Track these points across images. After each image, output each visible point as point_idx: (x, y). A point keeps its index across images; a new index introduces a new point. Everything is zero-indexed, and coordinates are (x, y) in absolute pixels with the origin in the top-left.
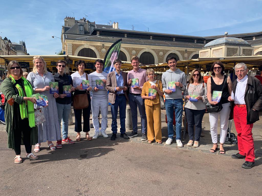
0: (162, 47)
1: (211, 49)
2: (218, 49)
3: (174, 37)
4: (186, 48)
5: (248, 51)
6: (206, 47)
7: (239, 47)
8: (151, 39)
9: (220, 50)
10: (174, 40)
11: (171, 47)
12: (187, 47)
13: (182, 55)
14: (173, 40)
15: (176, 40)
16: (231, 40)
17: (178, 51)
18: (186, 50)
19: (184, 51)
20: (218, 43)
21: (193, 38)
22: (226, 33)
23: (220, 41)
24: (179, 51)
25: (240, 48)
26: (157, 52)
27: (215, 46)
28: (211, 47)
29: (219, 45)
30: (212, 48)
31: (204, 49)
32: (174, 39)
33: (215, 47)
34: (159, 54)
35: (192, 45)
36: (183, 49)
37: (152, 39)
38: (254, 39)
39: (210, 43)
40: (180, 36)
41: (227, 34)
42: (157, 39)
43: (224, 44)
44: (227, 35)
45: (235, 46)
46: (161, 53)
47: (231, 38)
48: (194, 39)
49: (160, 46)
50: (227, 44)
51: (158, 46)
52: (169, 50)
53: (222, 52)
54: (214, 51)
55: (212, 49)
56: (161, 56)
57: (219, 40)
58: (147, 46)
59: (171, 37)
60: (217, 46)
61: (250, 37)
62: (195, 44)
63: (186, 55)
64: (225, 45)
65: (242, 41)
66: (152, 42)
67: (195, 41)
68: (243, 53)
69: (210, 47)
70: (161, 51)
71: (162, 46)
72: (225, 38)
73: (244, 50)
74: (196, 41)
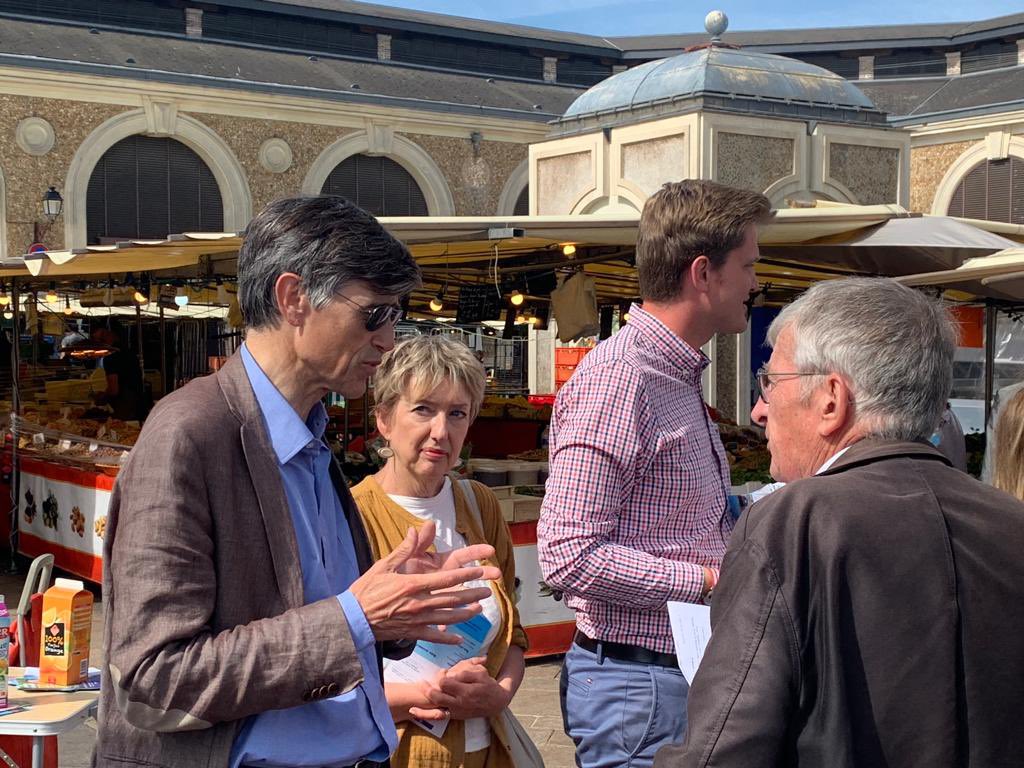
0: (279, 98)
1: (607, 133)
2: (652, 141)
3: (386, 31)
4: (469, 121)
5: (869, 161)
6: (579, 120)
7: (802, 128)
8: (194, 30)
9: (671, 144)
10: (384, 54)
11: (354, 107)
12: (481, 112)
13: (443, 168)
14: (375, 46)
15: (397, 55)
16: (746, 72)
17: (410, 136)
18: (475, 137)
19: (456, 140)
20: (656, 94)
21: (528, 45)
22: (714, 16)
23: (668, 75)
24: (425, 142)
25: (809, 134)
26: (247, 139)
27: (633, 112)
28: (609, 122)
29: (666, 110)
30: (617, 127)
31: (562, 137)
32: (384, 43)
33: (637, 122)
34: (254, 161)
35: (519, 97)
36: (454, 127)
37: (205, 33)
38: (954, 71)
39: (604, 92)
40: (433, 21)
41: (724, 22)
42: (249, 38)
43: (695, 98)
44: (719, 37)
45: (770, 117)
46: (277, 153)
47: (750, 57)
48: (541, 51)
49: (266, 98)
50: (714, 100)
51: (246, 95)
52: (339, 131)
53: (685, 162)
54: (628, 149)
55: (614, 133)
56: (279, 177)
57: (666, 69)
58: (153, 86)
59: (356, 28)
60: (650, 114)
61: (927, 51)
62: (542, 89)
63: (477, 173)
64: (705, 109)
65: (824, 86)
66: (200, 61)
67: (547, 67)
68: (833, 173)
69: (605, 122)
70: (276, 131)
71: (279, 91)
72: (703, 55)
73: (837, 150)
74: (550, 66)
